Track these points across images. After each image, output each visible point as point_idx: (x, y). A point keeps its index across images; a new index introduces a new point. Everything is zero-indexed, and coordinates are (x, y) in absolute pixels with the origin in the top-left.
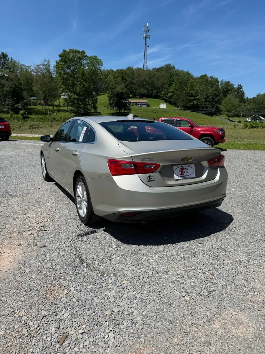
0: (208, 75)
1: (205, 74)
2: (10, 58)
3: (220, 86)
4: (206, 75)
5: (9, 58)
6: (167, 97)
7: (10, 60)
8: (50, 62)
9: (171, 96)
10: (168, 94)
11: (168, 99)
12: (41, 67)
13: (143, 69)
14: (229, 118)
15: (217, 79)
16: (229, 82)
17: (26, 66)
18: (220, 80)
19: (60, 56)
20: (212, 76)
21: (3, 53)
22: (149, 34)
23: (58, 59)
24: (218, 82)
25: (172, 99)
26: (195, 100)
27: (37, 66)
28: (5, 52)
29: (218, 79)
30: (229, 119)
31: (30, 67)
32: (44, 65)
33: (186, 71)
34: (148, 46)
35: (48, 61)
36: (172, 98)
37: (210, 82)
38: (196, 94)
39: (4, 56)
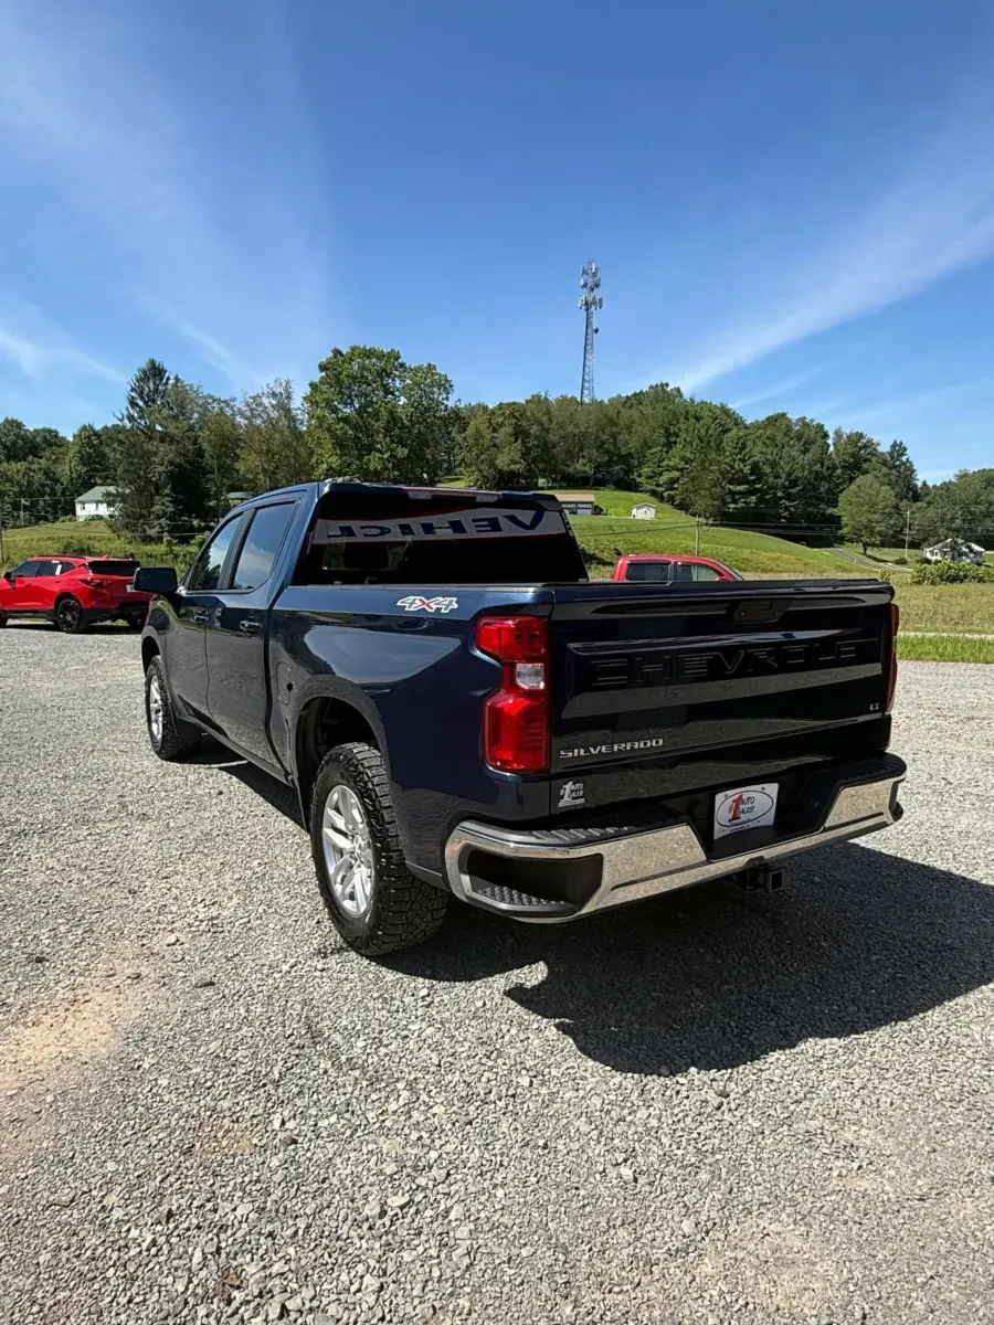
0: (789, 416)
1: (780, 412)
2: (172, 377)
3: (831, 449)
4: (783, 416)
5: (168, 379)
6: (658, 485)
7: (172, 381)
8: (292, 385)
9: (673, 481)
10: (661, 474)
11: (661, 489)
12: (265, 401)
13: (579, 400)
14: (865, 549)
15: (821, 427)
16: (861, 436)
17: (219, 401)
18: (830, 429)
19: (323, 368)
20: (805, 418)
21: (152, 362)
22: (598, 293)
23: (317, 376)
24: (826, 436)
25: (676, 489)
26: (753, 492)
27: (254, 398)
28: (158, 361)
29: (823, 426)
30: (865, 554)
31: (232, 403)
32: (274, 395)
33: (718, 405)
34: (596, 331)
35: (288, 383)
36: (675, 486)
37: (799, 436)
38: (752, 474)
39: (155, 372)
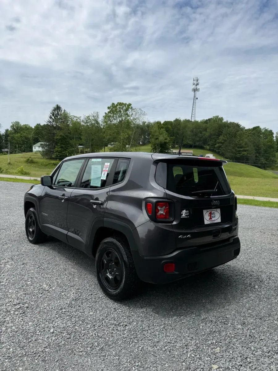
0: (260, 127)
2: (63, 110)
3: (275, 138)
4: (258, 127)
5: (62, 110)
6: (214, 148)
7: (63, 111)
8: (99, 114)
9: (220, 147)
10: (216, 144)
11: (215, 149)
12: (91, 118)
13: (190, 120)
15: (271, 131)
17: (76, 117)
18: (274, 132)
19: (109, 108)
20: (266, 128)
22: (198, 87)
23: (107, 111)
24: (273, 134)
25: (220, 149)
26: (245, 151)
27: (87, 117)
28: (59, 105)
29: (272, 130)
31: (80, 118)
32: (93, 116)
33: (236, 123)
34: (197, 99)
35: (97, 113)
37: (264, 133)
38: (245, 145)
39: (58, 108)
